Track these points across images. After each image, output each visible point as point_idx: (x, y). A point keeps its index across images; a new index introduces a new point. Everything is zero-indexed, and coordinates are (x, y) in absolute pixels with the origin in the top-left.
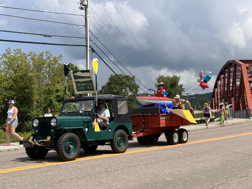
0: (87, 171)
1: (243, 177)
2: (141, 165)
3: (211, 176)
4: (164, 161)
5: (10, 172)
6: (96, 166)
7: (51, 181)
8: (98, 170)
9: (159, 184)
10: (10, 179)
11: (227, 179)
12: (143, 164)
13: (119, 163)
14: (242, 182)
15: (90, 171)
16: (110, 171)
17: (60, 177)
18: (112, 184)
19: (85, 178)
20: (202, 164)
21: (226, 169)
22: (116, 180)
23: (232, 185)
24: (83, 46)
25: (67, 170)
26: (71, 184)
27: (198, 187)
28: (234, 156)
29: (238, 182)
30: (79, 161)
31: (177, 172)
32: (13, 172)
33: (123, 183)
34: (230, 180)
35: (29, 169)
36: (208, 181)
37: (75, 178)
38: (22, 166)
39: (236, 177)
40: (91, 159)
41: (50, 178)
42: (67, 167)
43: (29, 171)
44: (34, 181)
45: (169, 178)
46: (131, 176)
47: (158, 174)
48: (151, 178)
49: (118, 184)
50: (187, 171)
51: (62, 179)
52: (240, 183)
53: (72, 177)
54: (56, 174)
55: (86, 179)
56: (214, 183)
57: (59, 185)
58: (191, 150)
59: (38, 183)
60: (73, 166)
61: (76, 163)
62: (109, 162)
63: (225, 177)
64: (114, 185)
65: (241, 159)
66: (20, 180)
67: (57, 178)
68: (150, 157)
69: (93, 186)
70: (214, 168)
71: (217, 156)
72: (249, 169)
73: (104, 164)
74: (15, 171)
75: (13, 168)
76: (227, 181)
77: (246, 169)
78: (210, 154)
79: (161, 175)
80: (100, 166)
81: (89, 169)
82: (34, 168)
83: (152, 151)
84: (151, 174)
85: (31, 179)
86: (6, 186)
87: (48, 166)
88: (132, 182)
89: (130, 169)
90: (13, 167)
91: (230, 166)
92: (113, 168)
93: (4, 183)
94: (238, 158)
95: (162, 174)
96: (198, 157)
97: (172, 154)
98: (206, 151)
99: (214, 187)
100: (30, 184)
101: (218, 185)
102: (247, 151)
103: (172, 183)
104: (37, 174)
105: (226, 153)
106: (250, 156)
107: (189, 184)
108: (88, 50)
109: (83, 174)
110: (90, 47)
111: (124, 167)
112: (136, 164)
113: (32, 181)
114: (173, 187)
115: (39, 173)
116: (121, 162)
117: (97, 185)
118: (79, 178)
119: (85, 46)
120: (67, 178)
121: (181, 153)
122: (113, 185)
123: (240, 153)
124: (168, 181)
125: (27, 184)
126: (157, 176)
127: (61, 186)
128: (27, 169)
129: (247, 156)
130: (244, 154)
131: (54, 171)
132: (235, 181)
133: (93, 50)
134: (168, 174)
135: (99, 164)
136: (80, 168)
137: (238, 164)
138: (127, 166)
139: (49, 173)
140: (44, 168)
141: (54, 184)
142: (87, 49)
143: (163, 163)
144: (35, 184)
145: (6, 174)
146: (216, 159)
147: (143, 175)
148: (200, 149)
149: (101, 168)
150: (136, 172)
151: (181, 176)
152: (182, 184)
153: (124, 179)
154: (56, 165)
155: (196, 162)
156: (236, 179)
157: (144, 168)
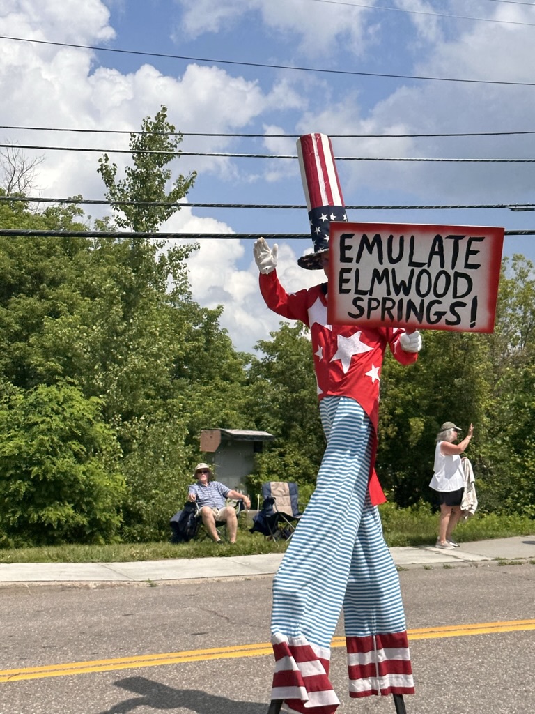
5: (447, 638)
10: (453, 661)
32: (456, 638)
35: (502, 635)
38: (480, 622)
43: (504, 639)
44: (525, 672)
66: (481, 664)
74: (461, 637)
75: (454, 627)
82: (517, 632)
85: (514, 667)
86: (446, 682)
90: (454, 623)
93: (436, 669)
100: (513, 682)
104: (530, 652)
113: (519, 671)
125: (505, 681)
128: (495, 631)
145: (438, 642)
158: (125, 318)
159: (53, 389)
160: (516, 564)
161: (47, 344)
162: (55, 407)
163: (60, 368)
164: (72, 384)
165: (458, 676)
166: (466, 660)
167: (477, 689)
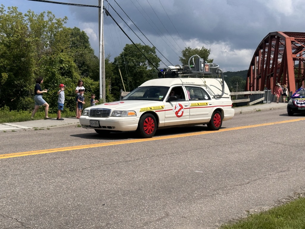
0: (102, 160)
1: (284, 171)
2: (166, 155)
3: (247, 170)
4: (192, 150)
5: (10, 158)
6: (113, 154)
7: (61, 170)
8: (116, 159)
9: (188, 177)
10: (12, 167)
11: (266, 173)
12: (168, 154)
13: (140, 152)
14: (282, 177)
15: (106, 159)
16: (129, 161)
17: (72, 166)
18: (133, 175)
19: (100, 168)
20: (237, 155)
21: (264, 162)
22: (138, 171)
23: (271, 181)
24: (95, 7)
25: (79, 158)
26: (85, 174)
27: (233, 181)
28: (273, 147)
29: (278, 177)
30: (93, 148)
31: (207, 164)
32: (14, 158)
33: (146, 175)
34: (269, 175)
35: (33, 155)
36: (244, 175)
37: (89, 168)
38: (25, 152)
39: (275, 171)
40: (107, 146)
41: (59, 166)
42: (79, 154)
43: (34, 157)
44: (41, 169)
45: (199, 171)
46: (155, 167)
47: (186, 166)
48: (177, 170)
49: (140, 176)
50: (219, 163)
51: (74, 168)
52: (281, 178)
53: (85, 167)
54: (66, 162)
55: (102, 169)
56: (250, 177)
57: (71, 174)
58: (223, 139)
59: (46, 172)
60: (85, 154)
61: (89, 150)
62: (128, 150)
63: (263, 170)
64: (136, 176)
65: (281, 151)
66: (23, 167)
67: (68, 167)
68: (175, 145)
69: (111, 177)
70: (250, 160)
71: (253, 147)
72: (290, 162)
73: (122, 152)
74: (16, 157)
75: (14, 154)
76: (265, 176)
77: (287, 163)
78: (245, 144)
79: (189, 166)
80: (118, 155)
81: (105, 158)
82: (39, 154)
83: (177, 138)
84: (178, 166)
85: (36, 167)
86: (8, 175)
87: (55, 152)
88: (156, 174)
89: (153, 159)
90: (14, 152)
91: (269, 158)
92: (134, 156)
93: (4, 170)
94: (278, 149)
95: (191, 165)
96: (232, 147)
97: (202, 143)
98: (241, 140)
99: (250, 182)
100: (35, 173)
101: (255, 180)
102: (289, 141)
103: (202, 176)
104: (43, 162)
105: (263, 144)
106: (291, 147)
107: (222, 178)
108: (102, 12)
109: (98, 163)
110: (103, 8)
111: (146, 157)
112: (159, 153)
113: (38, 169)
114: (204, 181)
115: (45, 160)
116: (142, 151)
117: (115, 177)
118: (94, 167)
119: (98, 7)
120: (79, 167)
121: (211, 142)
122: (134, 177)
123: (280, 144)
124: (198, 174)
125: (32, 173)
126: (185, 168)
127: (74, 176)
128: (30, 154)
129: (287, 147)
130: (285, 145)
131: (64, 158)
132: (275, 176)
133: (107, 13)
134: (197, 166)
135: (117, 152)
136: (94, 156)
137: (278, 156)
138: (149, 155)
139: (58, 161)
140: (51, 155)
141: (64, 174)
142: (100, 10)
143: (191, 153)
144: (42, 173)
145: (6, 160)
146: (253, 149)
147: (169, 166)
148: (234, 138)
149: (119, 157)
150: (160, 163)
151: (212, 168)
152: (214, 177)
153: (147, 170)
154: (65, 151)
155: (230, 153)
156: (276, 173)
157: (170, 159)
160: (42, 129)
165: (13, 172)
166: (18, 166)
167: (21, 176)
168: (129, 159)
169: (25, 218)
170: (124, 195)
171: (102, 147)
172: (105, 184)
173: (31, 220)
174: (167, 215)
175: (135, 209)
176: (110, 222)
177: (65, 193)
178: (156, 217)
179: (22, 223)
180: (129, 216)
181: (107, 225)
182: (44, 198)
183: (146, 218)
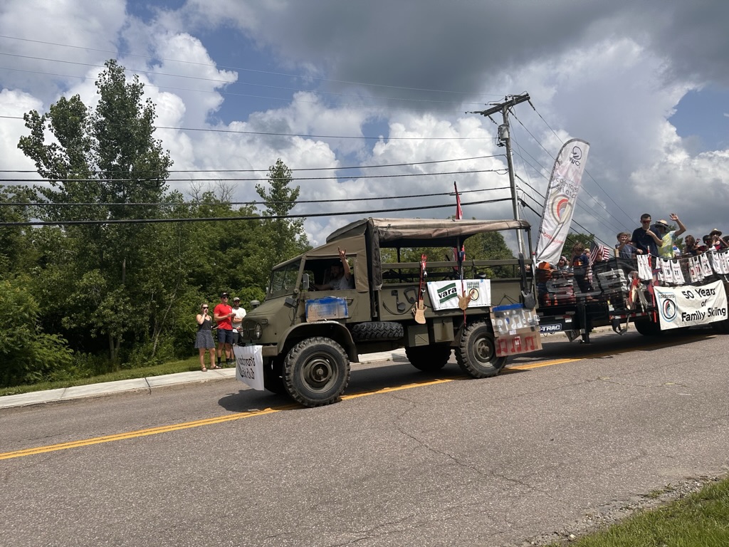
0: (542, 383)
2: (630, 373)
4: (669, 365)
6: (555, 376)
8: (560, 383)
9: (668, 402)
12: (633, 372)
15: (547, 383)
18: (587, 402)
19: (541, 394)
22: (592, 397)
26: (522, 402)
31: (696, 383)
33: (604, 401)
37: (526, 394)
45: (685, 393)
48: (651, 393)
49: (596, 402)
50: (715, 381)
51: (507, 394)
53: (521, 393)
55: (543, 395)
57: (505, 403)
59: (474, 400)
67: (500, 394)
69: (557, 405)
80: (562, 377)
81: (545, 381)
84: (651, 387)
88: (619, 400)
92: (584, 378)
100: (463, 401)
103: (691, 401)
109: (537, 388)
110: (518, 199)
114: (694, 406)
117: (563, 405)
118: (533, 393)
119: (511, 199)
120: (514, 394)
122: (589, 405)
124: (684, 397)
125: (459, 401)
127: (508, 404)
133: (524, 204)
141: (497, 402)
142: (514, 202)
143: (668, 369)
144: (470, 401)
147: (637, 389)
149: (564, 379)
151: (706, 389)
152: (711, 401)
153: (605, 395)
157: (637, 378)
158: (277, 254)
159: (249, 288)
161: (245, 269)
162: (250, 296)
163: (252, 279)
164: (257, 286)
165: (438, 400)
167: (447, 405)
168: (578, 381)
169: (460, 453)
170: (577, 427)
171: (540, 368)
172: (550, 414)
173: (466, 456)
174: (645, 454)
175: (596, 445)
176: (564, 462)
177: (501, 426)
178: (629, 456)
179: (456, 460)
180: (589, 455)
181: (560, 465)
182: (477, 431)
183: (614, 458)
